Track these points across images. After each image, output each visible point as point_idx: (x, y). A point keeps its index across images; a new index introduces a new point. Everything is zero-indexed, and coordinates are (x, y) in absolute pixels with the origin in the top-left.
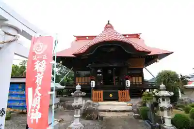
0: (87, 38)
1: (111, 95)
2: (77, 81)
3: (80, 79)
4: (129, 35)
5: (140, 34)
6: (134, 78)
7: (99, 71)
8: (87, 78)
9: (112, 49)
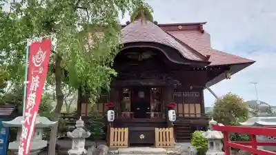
1: (142, 137)
2: (83, 110)
6: (186, 106)
7: (125, 91)
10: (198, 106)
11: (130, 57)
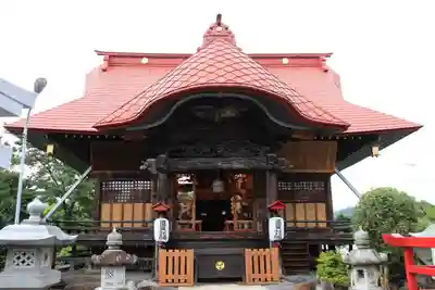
0: (145, 61)
1: (220, 266)
2: (105, 216)
3: (117, 207)
4: (291, 57)
5: (328, 55)
7: (183, 180)
8: (139, 206)
10: (322, 206)
11: (199, 114)
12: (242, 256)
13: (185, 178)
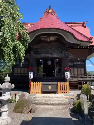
0: (29, 25)
1: (50, 87)
2: (16, 72)
3: (19, 69)
4: (74, 23)
6: (76, 69)
8: (26, 69)
9: (52, 38)
10: (83, 70)
12: (57, 85)
13: (41, 61)
